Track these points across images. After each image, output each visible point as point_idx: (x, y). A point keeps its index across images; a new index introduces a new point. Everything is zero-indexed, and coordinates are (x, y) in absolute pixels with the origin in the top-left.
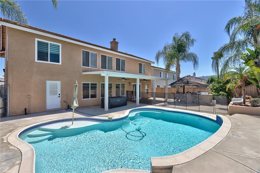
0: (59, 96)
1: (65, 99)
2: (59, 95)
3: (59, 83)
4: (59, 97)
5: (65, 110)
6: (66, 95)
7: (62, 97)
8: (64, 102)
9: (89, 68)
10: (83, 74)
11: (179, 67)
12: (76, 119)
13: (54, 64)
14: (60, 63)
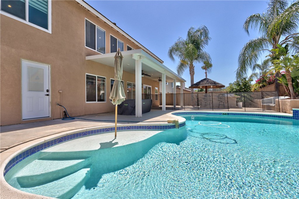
0: (48, 93)
1: (58, 101)
2: (48, 91)
3: (46, 68)
4: (48, 95)
5: (61, 120)
6: (60, 91)
7: (52, 95)
8: (58, 104)
9: (94, 51)
10: (86, 59)
11: (194, 68)
12: (109, 128)
13: (38, 29)
14: (50, 31)
